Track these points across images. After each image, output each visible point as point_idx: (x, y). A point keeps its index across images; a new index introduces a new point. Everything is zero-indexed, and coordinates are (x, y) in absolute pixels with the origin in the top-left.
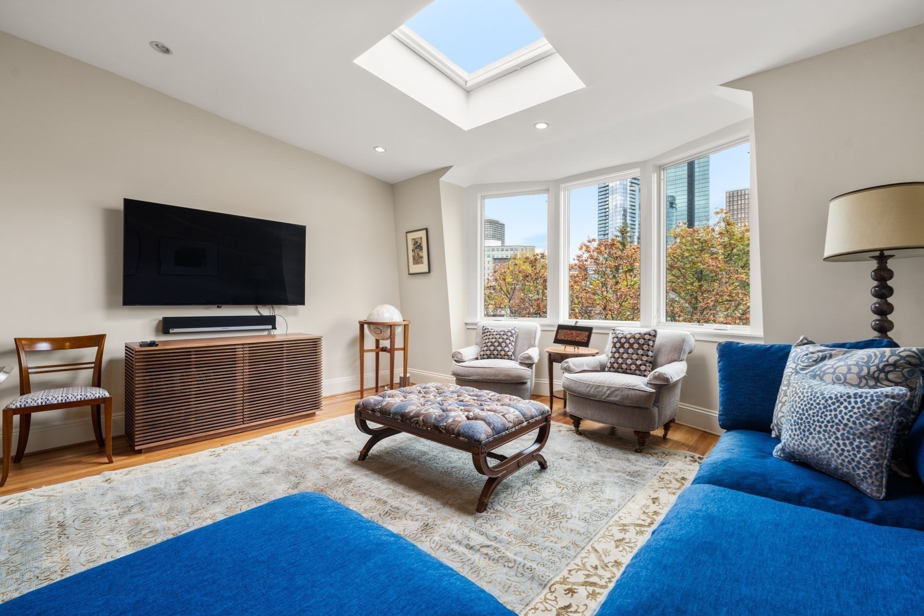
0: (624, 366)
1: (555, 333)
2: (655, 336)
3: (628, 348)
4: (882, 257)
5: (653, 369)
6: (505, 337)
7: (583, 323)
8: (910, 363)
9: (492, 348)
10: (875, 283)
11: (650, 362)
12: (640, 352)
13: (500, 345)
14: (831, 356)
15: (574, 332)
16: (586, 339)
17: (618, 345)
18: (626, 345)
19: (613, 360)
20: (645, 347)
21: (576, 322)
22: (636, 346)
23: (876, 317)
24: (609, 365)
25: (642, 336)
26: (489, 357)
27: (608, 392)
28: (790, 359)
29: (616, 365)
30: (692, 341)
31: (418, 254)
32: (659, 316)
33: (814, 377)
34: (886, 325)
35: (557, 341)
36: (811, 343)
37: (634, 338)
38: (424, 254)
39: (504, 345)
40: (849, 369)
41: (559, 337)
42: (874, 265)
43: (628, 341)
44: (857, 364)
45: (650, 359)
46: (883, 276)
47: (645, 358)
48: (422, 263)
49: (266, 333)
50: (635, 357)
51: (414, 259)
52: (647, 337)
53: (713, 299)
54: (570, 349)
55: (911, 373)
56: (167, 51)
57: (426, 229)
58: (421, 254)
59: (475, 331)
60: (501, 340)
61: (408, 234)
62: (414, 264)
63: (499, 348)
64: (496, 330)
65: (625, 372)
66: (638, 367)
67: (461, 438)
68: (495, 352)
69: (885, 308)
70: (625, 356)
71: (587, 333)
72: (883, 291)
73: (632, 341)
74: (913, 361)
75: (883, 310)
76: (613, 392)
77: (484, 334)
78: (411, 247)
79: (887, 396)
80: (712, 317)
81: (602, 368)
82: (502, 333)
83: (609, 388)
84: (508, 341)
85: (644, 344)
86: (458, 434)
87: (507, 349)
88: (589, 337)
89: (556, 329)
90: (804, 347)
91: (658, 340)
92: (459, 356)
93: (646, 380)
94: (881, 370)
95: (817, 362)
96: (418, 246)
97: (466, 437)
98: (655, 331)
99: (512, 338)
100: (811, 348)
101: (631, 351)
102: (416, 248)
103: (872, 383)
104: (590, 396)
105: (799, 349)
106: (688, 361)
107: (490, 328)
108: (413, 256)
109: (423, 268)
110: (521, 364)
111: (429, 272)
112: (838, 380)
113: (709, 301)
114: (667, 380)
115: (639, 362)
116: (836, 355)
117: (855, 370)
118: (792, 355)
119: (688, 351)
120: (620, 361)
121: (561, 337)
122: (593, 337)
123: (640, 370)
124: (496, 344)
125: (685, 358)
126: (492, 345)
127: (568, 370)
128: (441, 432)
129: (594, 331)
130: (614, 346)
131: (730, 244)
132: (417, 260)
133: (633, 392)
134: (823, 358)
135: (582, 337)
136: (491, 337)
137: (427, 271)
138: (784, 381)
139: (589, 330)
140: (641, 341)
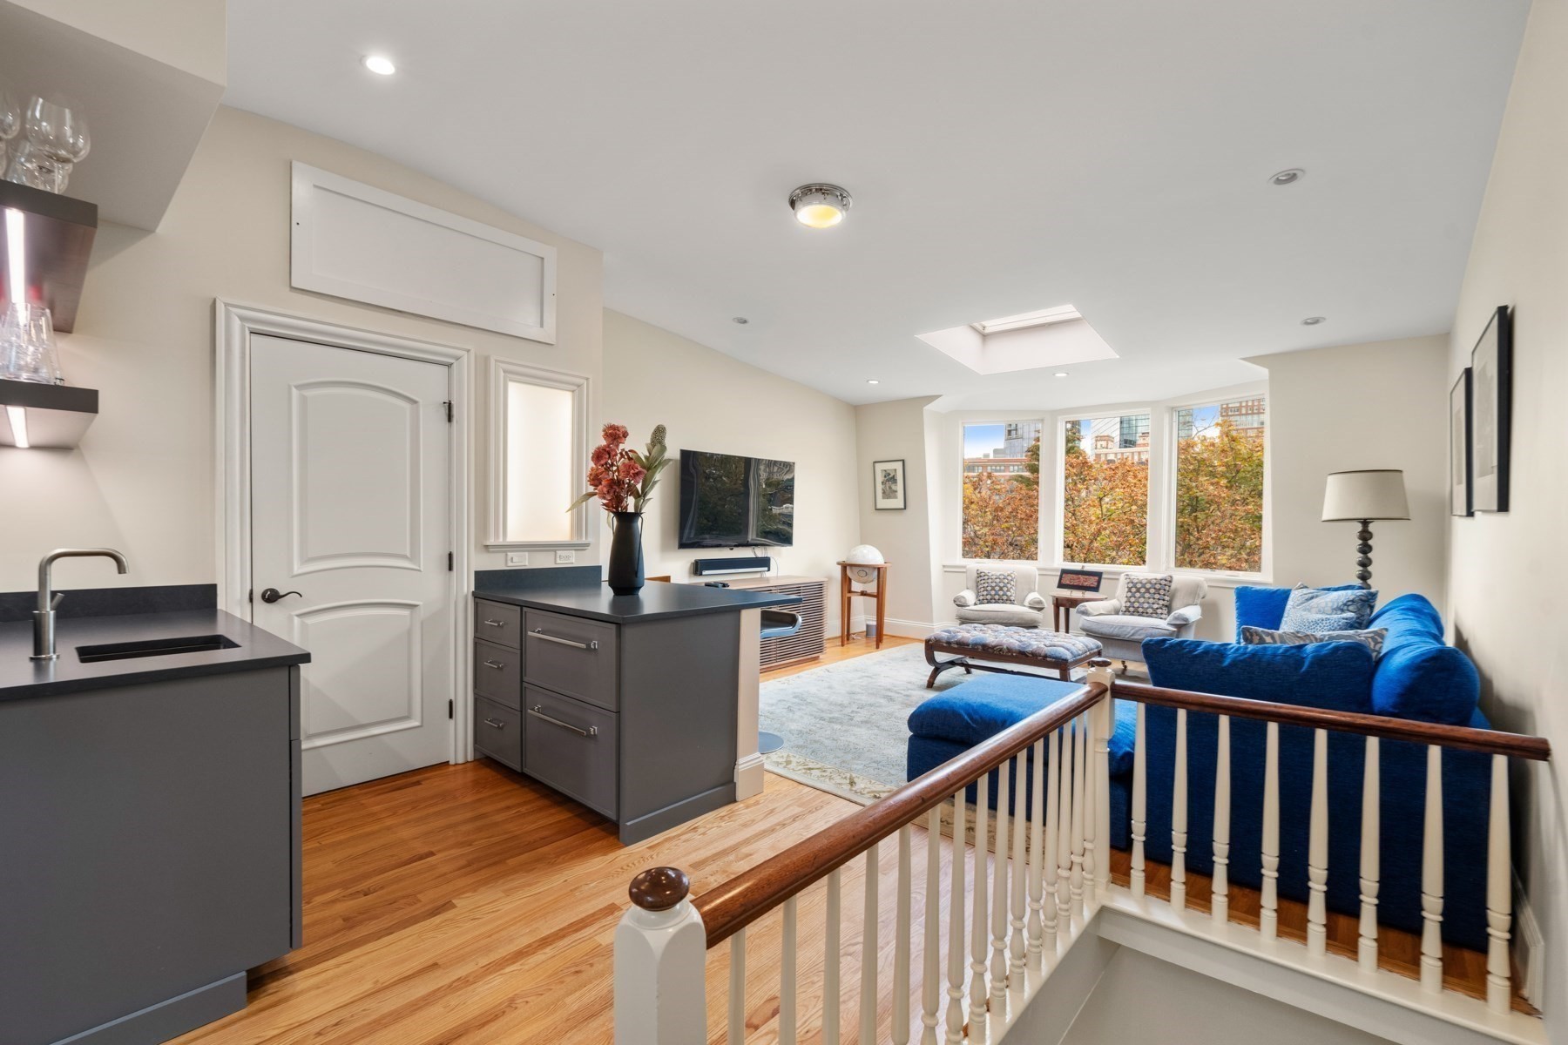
0: (1141, 610)
1: (1058, 578)
2: (1170, 582)
3: (1145, 593)
4: (1365, 522)
5: (1169, 613)
6: (1006, 581)
7: (1090, 567)
8: (1361, 600)
9: (993, 592)
10: (1360, 542)
11: (1166, 606)
12: (1157, 596)
13: (1001, 589)
14: (1317, 596)
15: (1081, 577)
16: (1096, 584)
17: (1134, 590)
18: (1143, 590)
19: (1128, 604)
20: (1162, 592)
21: (1083, 567)
22: (1152, 591)
23: (1361, 568)
24: (1124, 609)
25: (1159, 582)
26: (989, 602)
27: (1132, 632)
28: (1290, 599)
29: (1131, 609)
30: (1206, 585)
31: (890, 488)
32: (1168, 562)
33: (1305, 610)
34: (1366, 574)
35: (1061, 585)
36: (1306, 587)
37: (1151, 583)
38: (899, 487)
39: (1005, 589)
40: (1327, 604)
41: (1063, 582)
42: (1359, 527)
43: (1144, 586)
44: (1331, 601)
45: (1165, 603)
46: (1365, 536)
47: (1161, 602)
48: (895, 497)
49: (758, 576)
50: (1151, 601)
51: (884, 492)
52: (1163, 582)
53: (1214, 535)
54: (1077, 594)
55: (1363, 606)
56: (745, 322)
57: (903, 461)
58: (893, 487)
59: (965, 575)
60: (1002, 585)
61: (877, 465)
62: (884, 498)
63: (1001, 593)
64: (993, 573)
65: (1141, 614)
66: (1155, 610)
67: (1048, 659)
68: (997, 597)
69: (1366, 561)
70: (1142, 600)
71: (1097, 578)
72: (1365, 549)
73: (1148, 586)
74: (1363, 598)
75: (1365, 563)
76: (1137, 631)
77: (980, 579)
78: (880, 478)
79: (1343, 619)
80: (1212, 558)
81: (1117, 613)
82: (1002, 577)
83: (1133, 628)
84: (1009, 585)
85: (1160, 589)
86: (1046, 656)
87: (1009, 594)
88: (1099, 582)
89: (1059, 574)
90: (1300, 590)
91: (1173, 586)
92: (963, 600)
93: (1167, 621)
94: (1345, 604)
95: (1307, 600)
96: (890, 478)
97: (1054, 658)
98: (1171, 577)
99: (1012, 583)
100: (1305, 591)
101: (1147, 595)
102: (888, 481)
103: (1339, 612)
104: (1113, 636)
105: (1296, 592)
106: (1202, 605)
107: (986, 572)
108: (883, 490)
109: (897, 502)
110: (1031, 608)
111: (905, 508)
112: (1319, 612)
113: (1209, 539)
114: (1186, 620)
115: (1155, 606)
116: (1320, 595)
117: (1330, 604)
118: (1292, 595)
119: (1201, 596)
120: (1136, 605)
121: (1066, 581)
122: (1103, 582)
123: (1157, 613)
124: (997, 588)
125: (1199, 602)
126: (993, 589)
127: (1085, 613)
128: (1028, 656)
129: (1104, 576)
130: (1130, 591)
131: (1235, 465)
132: (889, 493)
133: (1157, 630)
134: (1312, 598)
135: (1092, 581)
136: (990, 581)
137: (903, 507)
138: (1285, 615)
139: (1099, 575)
140: (1158, 586)
